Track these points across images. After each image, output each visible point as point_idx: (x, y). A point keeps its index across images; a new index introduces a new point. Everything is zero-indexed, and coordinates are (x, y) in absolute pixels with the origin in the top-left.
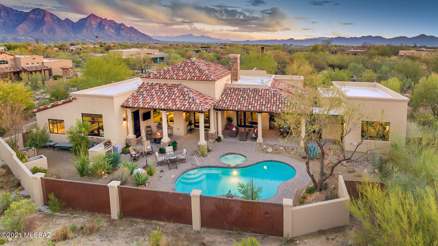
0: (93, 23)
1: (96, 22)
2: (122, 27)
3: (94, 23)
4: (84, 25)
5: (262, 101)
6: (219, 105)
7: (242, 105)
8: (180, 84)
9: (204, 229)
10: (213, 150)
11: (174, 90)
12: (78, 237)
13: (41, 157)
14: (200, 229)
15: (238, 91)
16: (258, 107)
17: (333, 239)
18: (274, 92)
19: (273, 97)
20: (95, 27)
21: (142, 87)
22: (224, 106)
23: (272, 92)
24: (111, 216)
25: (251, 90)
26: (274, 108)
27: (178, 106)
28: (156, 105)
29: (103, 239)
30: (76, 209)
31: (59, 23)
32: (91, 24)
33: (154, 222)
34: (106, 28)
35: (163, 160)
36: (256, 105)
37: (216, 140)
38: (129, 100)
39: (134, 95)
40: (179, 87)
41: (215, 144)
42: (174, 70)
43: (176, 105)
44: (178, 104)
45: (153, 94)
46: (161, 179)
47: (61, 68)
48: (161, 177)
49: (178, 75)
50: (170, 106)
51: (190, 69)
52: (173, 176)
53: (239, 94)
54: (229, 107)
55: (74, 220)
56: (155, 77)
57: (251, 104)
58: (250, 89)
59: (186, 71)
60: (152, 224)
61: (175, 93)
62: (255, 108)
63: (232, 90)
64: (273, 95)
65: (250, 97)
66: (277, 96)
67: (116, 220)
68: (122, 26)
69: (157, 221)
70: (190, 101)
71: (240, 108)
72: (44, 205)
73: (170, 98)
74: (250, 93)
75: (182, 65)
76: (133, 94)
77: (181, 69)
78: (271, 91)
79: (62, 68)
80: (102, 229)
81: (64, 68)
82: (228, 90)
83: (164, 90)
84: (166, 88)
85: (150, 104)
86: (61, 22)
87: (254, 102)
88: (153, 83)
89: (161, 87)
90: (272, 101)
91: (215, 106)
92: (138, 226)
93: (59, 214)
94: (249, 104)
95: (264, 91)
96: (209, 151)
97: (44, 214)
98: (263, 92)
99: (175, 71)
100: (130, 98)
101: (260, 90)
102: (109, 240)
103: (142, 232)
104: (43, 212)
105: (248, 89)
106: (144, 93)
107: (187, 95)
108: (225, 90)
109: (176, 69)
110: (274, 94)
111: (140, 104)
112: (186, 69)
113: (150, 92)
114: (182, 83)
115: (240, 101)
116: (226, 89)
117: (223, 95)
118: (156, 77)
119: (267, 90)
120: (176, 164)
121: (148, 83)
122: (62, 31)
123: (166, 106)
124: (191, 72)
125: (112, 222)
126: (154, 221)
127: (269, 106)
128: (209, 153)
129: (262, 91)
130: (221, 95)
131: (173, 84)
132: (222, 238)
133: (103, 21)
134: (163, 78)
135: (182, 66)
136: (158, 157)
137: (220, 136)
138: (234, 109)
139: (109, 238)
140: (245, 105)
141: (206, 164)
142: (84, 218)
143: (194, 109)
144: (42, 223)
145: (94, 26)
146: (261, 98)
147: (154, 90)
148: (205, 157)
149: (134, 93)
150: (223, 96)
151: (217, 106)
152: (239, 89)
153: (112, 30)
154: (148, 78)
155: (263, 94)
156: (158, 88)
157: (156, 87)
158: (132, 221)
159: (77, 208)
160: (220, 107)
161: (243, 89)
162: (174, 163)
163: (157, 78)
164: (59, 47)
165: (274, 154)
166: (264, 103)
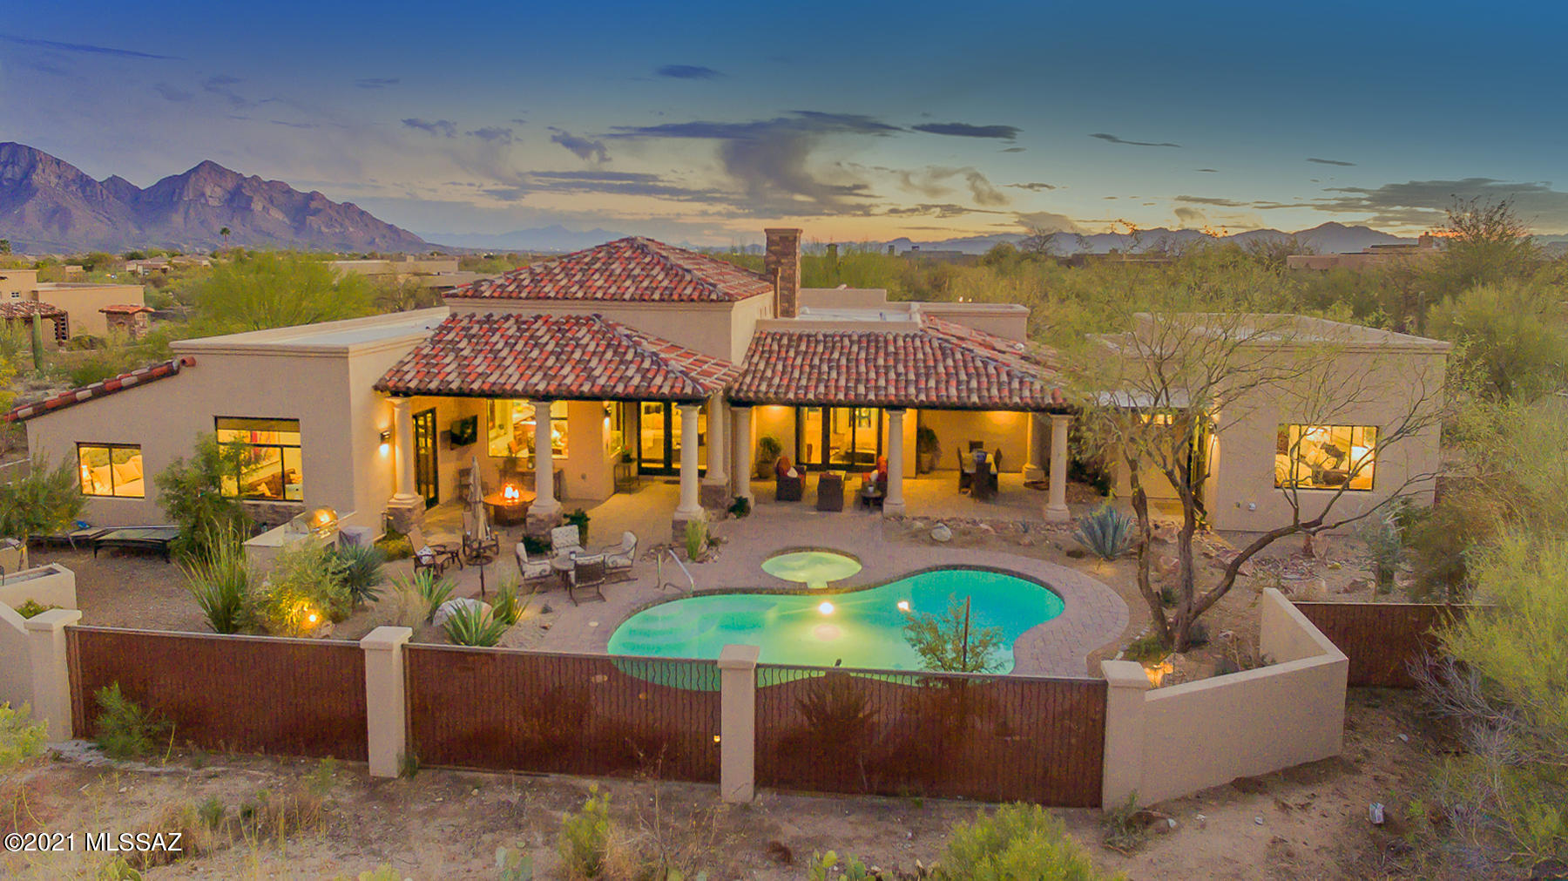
0: (208, 193)
1: (220, 186)
2: (314, 205)
3: (214, 193)
4: (175, 199)
5: (901, 369)
6: (745, 388)
7: (832, 384)
8: (598, 316)
9: (767, 796)
10: (725, 538)
11: (579, 335)
12: (233, 849)
13: (51, 572)
14: (752, 796)
15: (809, 341)
16: (892, 390)
17: (1303, 807)
18: (940, 344)
19: (939, 357)
20: (216, 204)
21: (452, 329)
22: (763, 388)
23: (936, 344)
24: (368, 767)
25: (855, 338)
26: (953, 392)
27: (602, 381)
28: (513, 380)
29: (344, 849)
30: (218, 748)
31: (84, 191)
32: (203, 195)
33: (553, 778)
34: (257, 206)
35: (547, 573)
36: (882, 383)
37: (733, 509)
38: (406, 368)
39: (425, 352)
40: (593, 325)
41: (727, 521)
42: (573, 272)
43: (593, 380)
44: (599, 377)
45: (499, 346)
46: (548, 634)
47: (103, 311)
48: (545, 628)
49: (588, 284)
50: (568, 381)
51: (631, 266)
52: (596, 624)
53: (811, 350)
54: (782, 390)
55: (213, 786)
56: (502, 295)
57: (864, 382)
58: (850, 337)
59: (618, 271)
60: (544, 787)
61: (584, 342)
62: (883, 393)
63: (785, 341)
64: (939, 353)
65: (857, 360)
66: (953, 354)
67: (393, 779)
68: (312, 200)
69: (570, 777)
70: (646, 364)
71: (826, 394)
72: (75, 736)
73: (564, 357)
74: (855, 348)
75: (600, 255)
76: (419, 349)
77: (597, 266)
78: (930, 341)
79: (108, 312)
80: (334, 812)
81: (115, 313)
82: (769, 340)
83: (539, 334)
84: (544, 329)
85: (492, 379)
86: (95, 186)
87: (872, 375)
88: (491, 315)
89: (525, 326)
90: (941, 369)
91: (728, 390)
92: (490, 798)
93: (140, 766)
94: (858, 381)
95: (904, 341)
96: (712, 543)
97: (78, 769)
98: (900, 343)
99: (575, 275)
100: (406, 360)
101: (890, 337)
102: (373, 853)
103: (512, 819)
104: (69, 760)
105: (842, 337)
106: (461, 345)
107: (628, 347)
108: (757, 341)
109: (578, 267)
110: (940, 347)
111: (450, 378)
112: (617, 267)
113: (483, 340)
114: (605, 315)
115: (820, 373)
116: (759, 338)
117: (753, 356)
118: (502, 293)
119: (913, 338)
120: (598, 584)
121: (474, 315)
122: (96, 218)
123: (555, 383)
124: (635, 277)
125: (374, 788)
126: (552, 775)
127: (932, 383)
128: (714, 548)
129: (895, 340)
130: (746, 355)
131: (570, 317)
132: (851, 823)
133: (245, 185)
134: (532, 295)
135: (599, 259)
136: (526, 560)
137: (744, 497)
138: (802, 396)
139: (375, 846)
140: (842, 382)
141: (714, 584)
142: (252, 778)
143: (666, 390)
144: (67, 802)
145: (212, 202)
146: (896, 361)
147: (498, 335)
148: (701, 562)
149: (422, 346)
150: (755, 359)
151: (738, 391)
152: (809, 336)
153: (277, 214)
154: (472, 297)
155: (902, 351)
156: (515, 328)
157: (506, 326)
158: (457, 780)
159: (221, 742)
160: (747, 391)
161: (825, 336)
162: (592, 580)
163: (510, 297)
164: (87, 261)
165: (962, 547)
166: (912, 376)
